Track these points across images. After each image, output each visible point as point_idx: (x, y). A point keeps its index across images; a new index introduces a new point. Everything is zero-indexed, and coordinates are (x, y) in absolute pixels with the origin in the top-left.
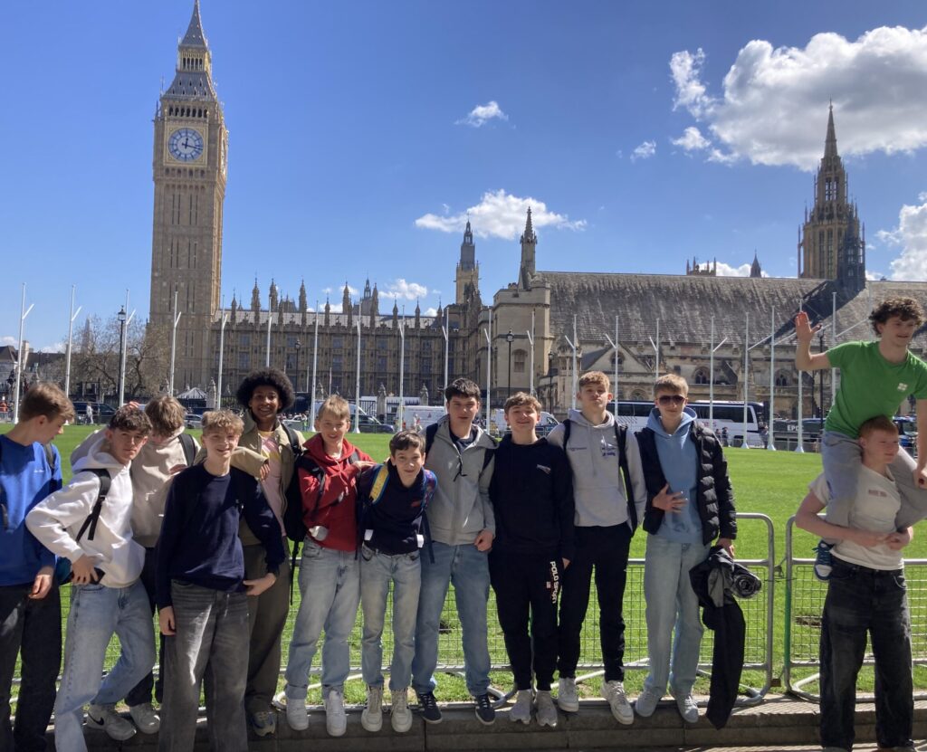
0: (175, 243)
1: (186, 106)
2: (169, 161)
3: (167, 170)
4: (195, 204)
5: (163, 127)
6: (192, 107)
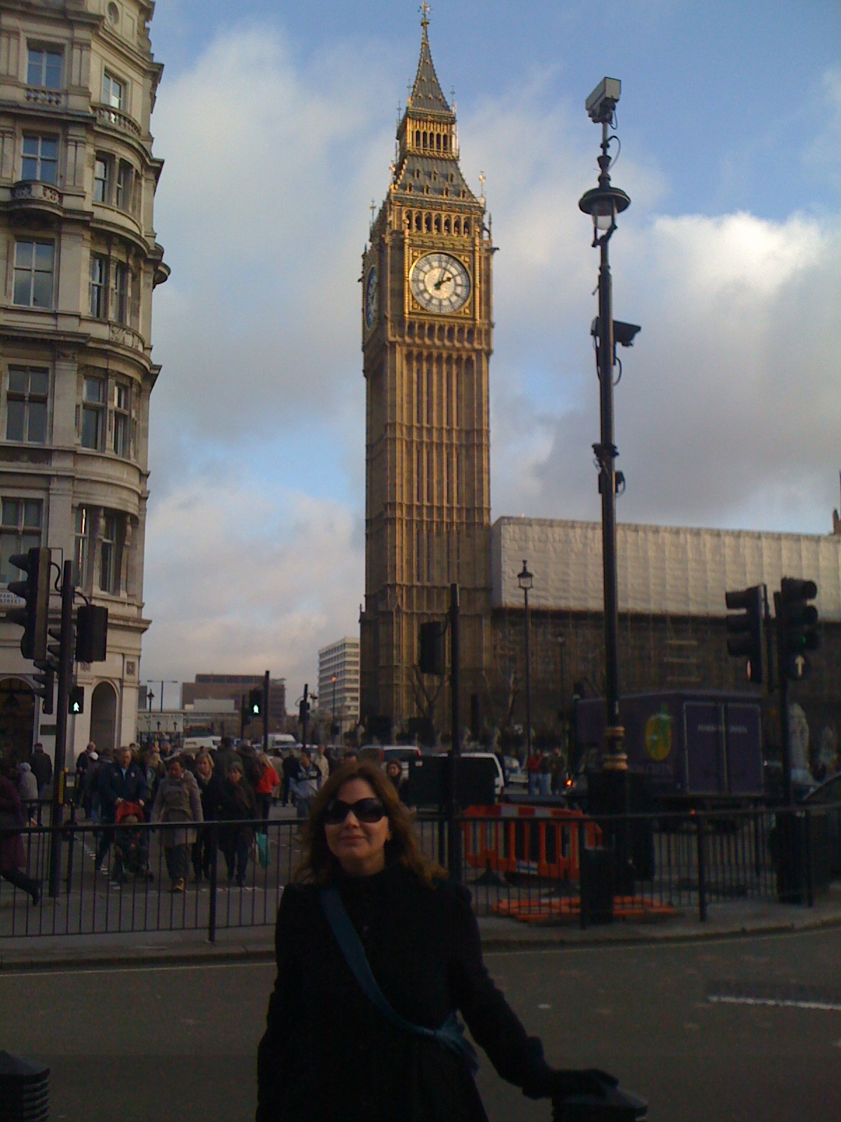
1: (433, 215)
2: (414, 311)
3: (411, 326)
4: (454, 389)
5: (402, 249)
6: (443, 216)
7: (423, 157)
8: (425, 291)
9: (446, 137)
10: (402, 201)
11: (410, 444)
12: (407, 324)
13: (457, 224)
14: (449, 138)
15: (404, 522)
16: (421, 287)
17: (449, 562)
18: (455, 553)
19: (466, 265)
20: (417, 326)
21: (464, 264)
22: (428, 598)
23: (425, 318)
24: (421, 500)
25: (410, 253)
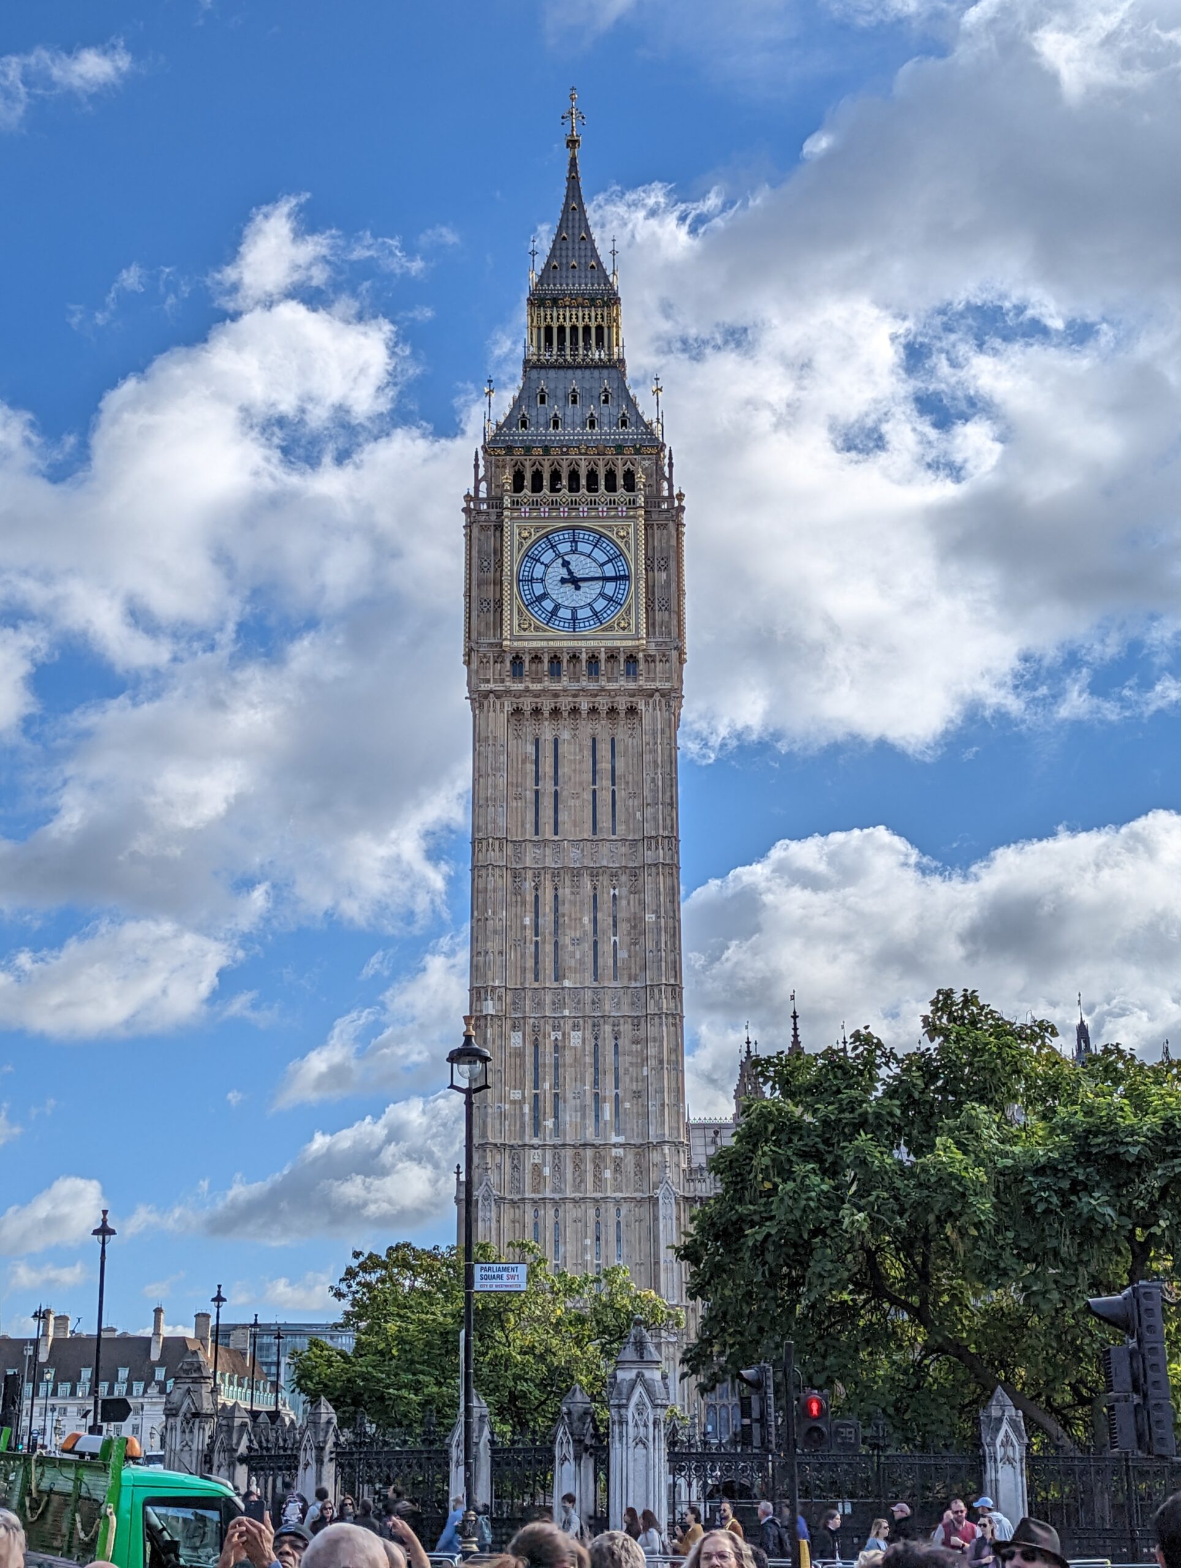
0: (548, 896)
1: (565, 464)
3: (517, 660)
5: (499, 527)
6: (583, 464)
8: (545, 596)
9: (599, 328)
11: (517, 875)
12: (508, 659)
13: (611, 475)
14: (606, 330)
15: (507, 1024)
16: (538, 589)
17: (597, 1094)
18: (609, 1079)
19: (622, 545)
20: (527, 659)
21: (618, 541)
22: (557, 1168)
23: (544, 644)
24: (541, 977)
25: (516, 531)
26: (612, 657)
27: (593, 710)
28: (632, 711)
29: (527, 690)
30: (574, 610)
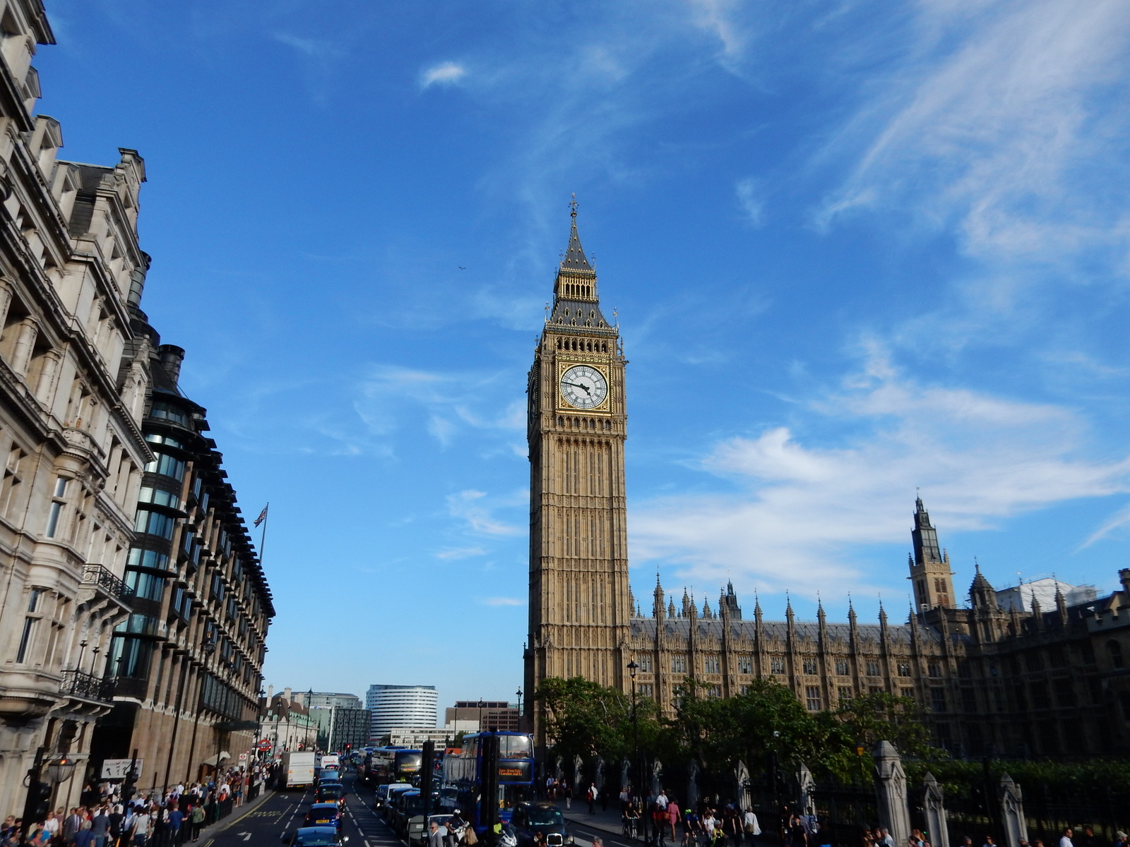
1: (578, 339)
2: (563, 408)
3: (561, 418)
4: (597, 466)
5: (553, 363)
6: (586, 340)
7: (571, 301)
8: (572, 393)
9: (588, 287)
10: (555, 331)
11: (560, 509)
12: (557, 418)
13: (597, 346)
14: (590, 288)
15: (556, 573)
16: (569, 390)
17: (594, 605)
19: (604, 374)
20: (565, 418)
21: (602, 373)
22: (576, 635)
23: (572, 413)
24: (570, 554)
25: (560, 365)
26: (600, 421)
27: (592, 443)
28: (608, 443)
29: (564, 431)
30: (584, 400)
